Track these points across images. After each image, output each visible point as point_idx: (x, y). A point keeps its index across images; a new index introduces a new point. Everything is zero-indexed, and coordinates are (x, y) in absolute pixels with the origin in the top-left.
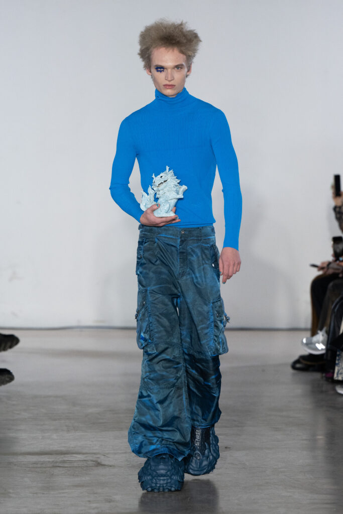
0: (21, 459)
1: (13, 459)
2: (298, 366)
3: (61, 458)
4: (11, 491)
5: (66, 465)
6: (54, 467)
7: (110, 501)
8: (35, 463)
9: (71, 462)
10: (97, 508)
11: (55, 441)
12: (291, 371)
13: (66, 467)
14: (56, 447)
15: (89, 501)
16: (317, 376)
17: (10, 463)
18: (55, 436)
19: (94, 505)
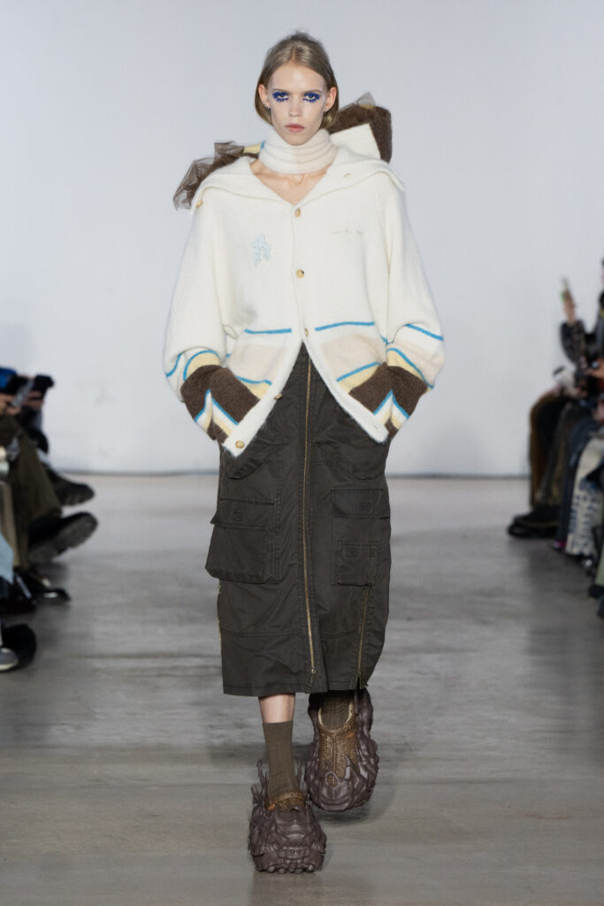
0: (112, 664)
1: (98, 664)
2: (518, 530)
3: (168, 663)
4: (98, 710)
5: (178, 673)
6: (160, 675)
7: (241, 726)
8: (133, 670)
9: (185, 668)
10: (221, 736)
11: (161, 637)
12: (505, 537)
13: (177, 676)
14: (162, 646)
15: (212, 727)
16: (543, 545)
17: (96, 670)
18: (161, 631)
19: (218, 732)
